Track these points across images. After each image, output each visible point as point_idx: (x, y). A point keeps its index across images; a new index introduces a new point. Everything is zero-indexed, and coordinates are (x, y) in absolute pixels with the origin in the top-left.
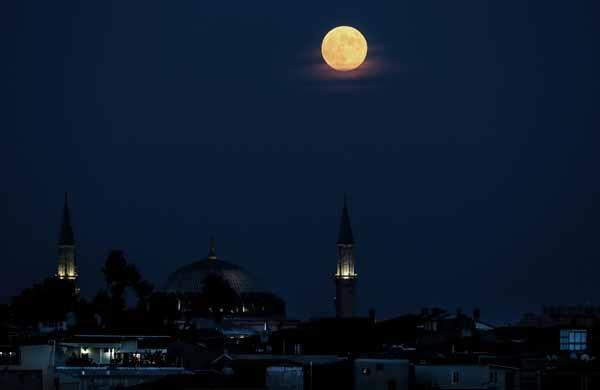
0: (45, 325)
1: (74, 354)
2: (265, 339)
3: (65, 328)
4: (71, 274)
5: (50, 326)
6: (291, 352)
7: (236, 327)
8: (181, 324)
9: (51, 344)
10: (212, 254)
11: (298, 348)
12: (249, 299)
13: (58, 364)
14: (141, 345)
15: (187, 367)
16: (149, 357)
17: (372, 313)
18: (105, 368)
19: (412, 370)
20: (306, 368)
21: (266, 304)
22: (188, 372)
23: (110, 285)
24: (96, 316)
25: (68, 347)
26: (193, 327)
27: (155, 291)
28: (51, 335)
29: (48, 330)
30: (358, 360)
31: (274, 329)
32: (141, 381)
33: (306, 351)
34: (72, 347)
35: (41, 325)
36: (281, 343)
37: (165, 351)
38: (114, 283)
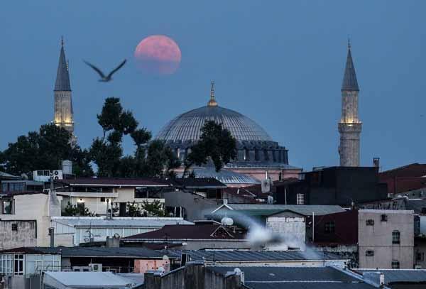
0: (40, 174)
1: (69, 204)
2: (266, 189)
3: (61, 178)
4: (68, 120)
5: (46, 174)
6: (293, 202)
7: (236, 174)
8: (180, 172)
9: (46, 193)
10: (212, 101)
11: (300, 197)
12: (247, 147)
13: (53, 213)
14: (139, 194)
15: (185, 218)
16: (147, 207)
17: (376, 162)
18: (102, 218)
19: (417, 219)
20: (308, 219)
21: (271, 153)
22: (187, 223)
23: (108, 133)
24: (91, 163)
25: (64, 196)
26: (192, 175)
27: (152, 139)
28: (47, 184)
29: (44, 178)
30: (360, 211)
31: (276, 178)
32: (139, 232)
33: (307, 202)
34: (68, 197)
35: (35, 173)
36: (284, 193)
37: (163, 201)
38: (112, 131)
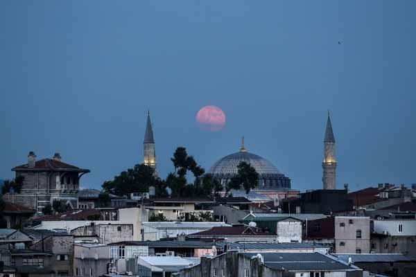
0: (135, 195)
1: (153, 214)
2: (277, 204)
3: (148, 197)
4: (152, 162)
5: (138, 195)
6: (294, 212)
7: (258, 195)
8: (223, 194)
9: (139, 207)
10: (243, 149)
11: (298, 209)
12: (264, 177)
13: (143, 220)
14: (197, 208)
15: (226, 222)
16: (202, 216)
17: (346, 187)
18: (174, 222)
19: (372, 222)
20: (303, 223)
21: (280, 182)
22: (227, 225)
23: (177, 169)
24: (167, 188)
25: (150, 209)
26: (231, 196)
27: (206, 172)
28: (139, 201)
29: (138, 198)
30: (336, 217)
31: (283, 197)
32: (198, 231)
33: (303, 212)
34: (152, 209)
35: (132, 194)
36: (288, 207)
37: (212, 211)
38: (180, 168)
